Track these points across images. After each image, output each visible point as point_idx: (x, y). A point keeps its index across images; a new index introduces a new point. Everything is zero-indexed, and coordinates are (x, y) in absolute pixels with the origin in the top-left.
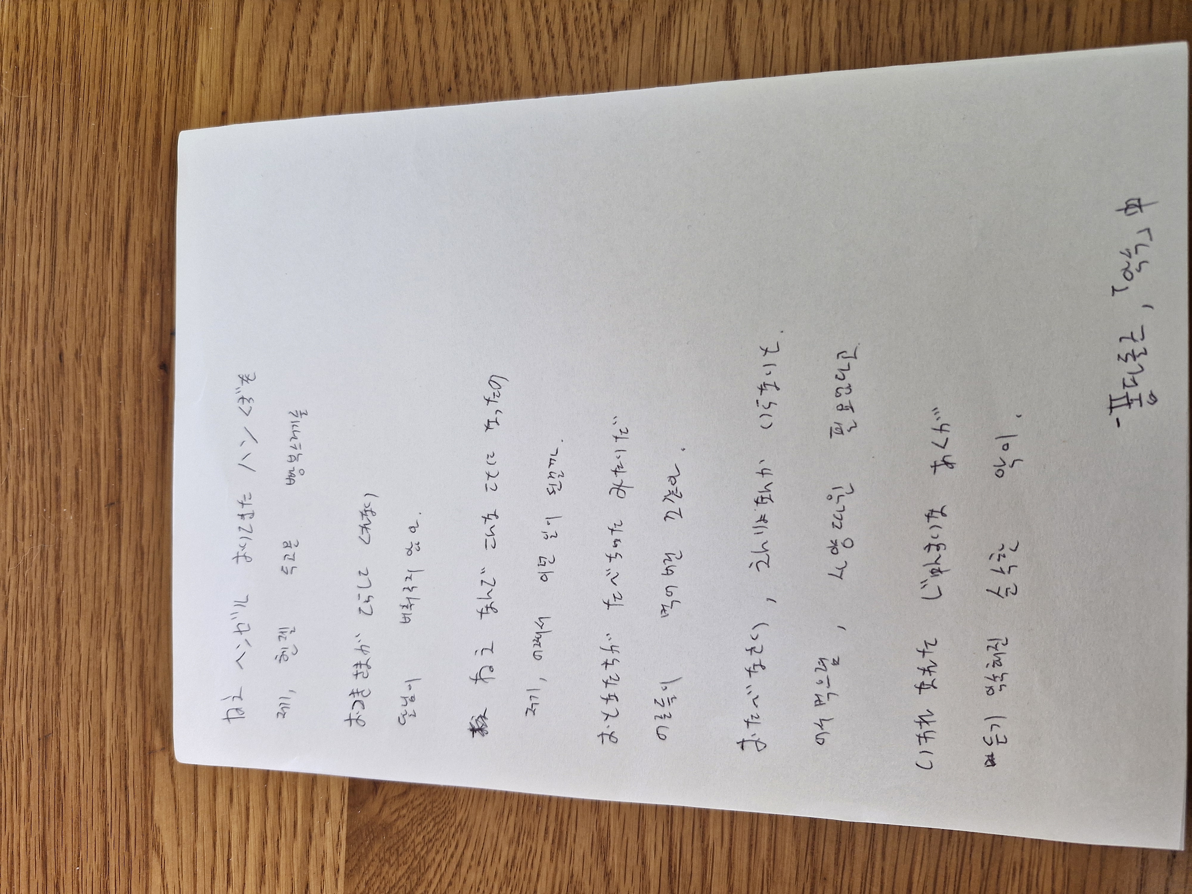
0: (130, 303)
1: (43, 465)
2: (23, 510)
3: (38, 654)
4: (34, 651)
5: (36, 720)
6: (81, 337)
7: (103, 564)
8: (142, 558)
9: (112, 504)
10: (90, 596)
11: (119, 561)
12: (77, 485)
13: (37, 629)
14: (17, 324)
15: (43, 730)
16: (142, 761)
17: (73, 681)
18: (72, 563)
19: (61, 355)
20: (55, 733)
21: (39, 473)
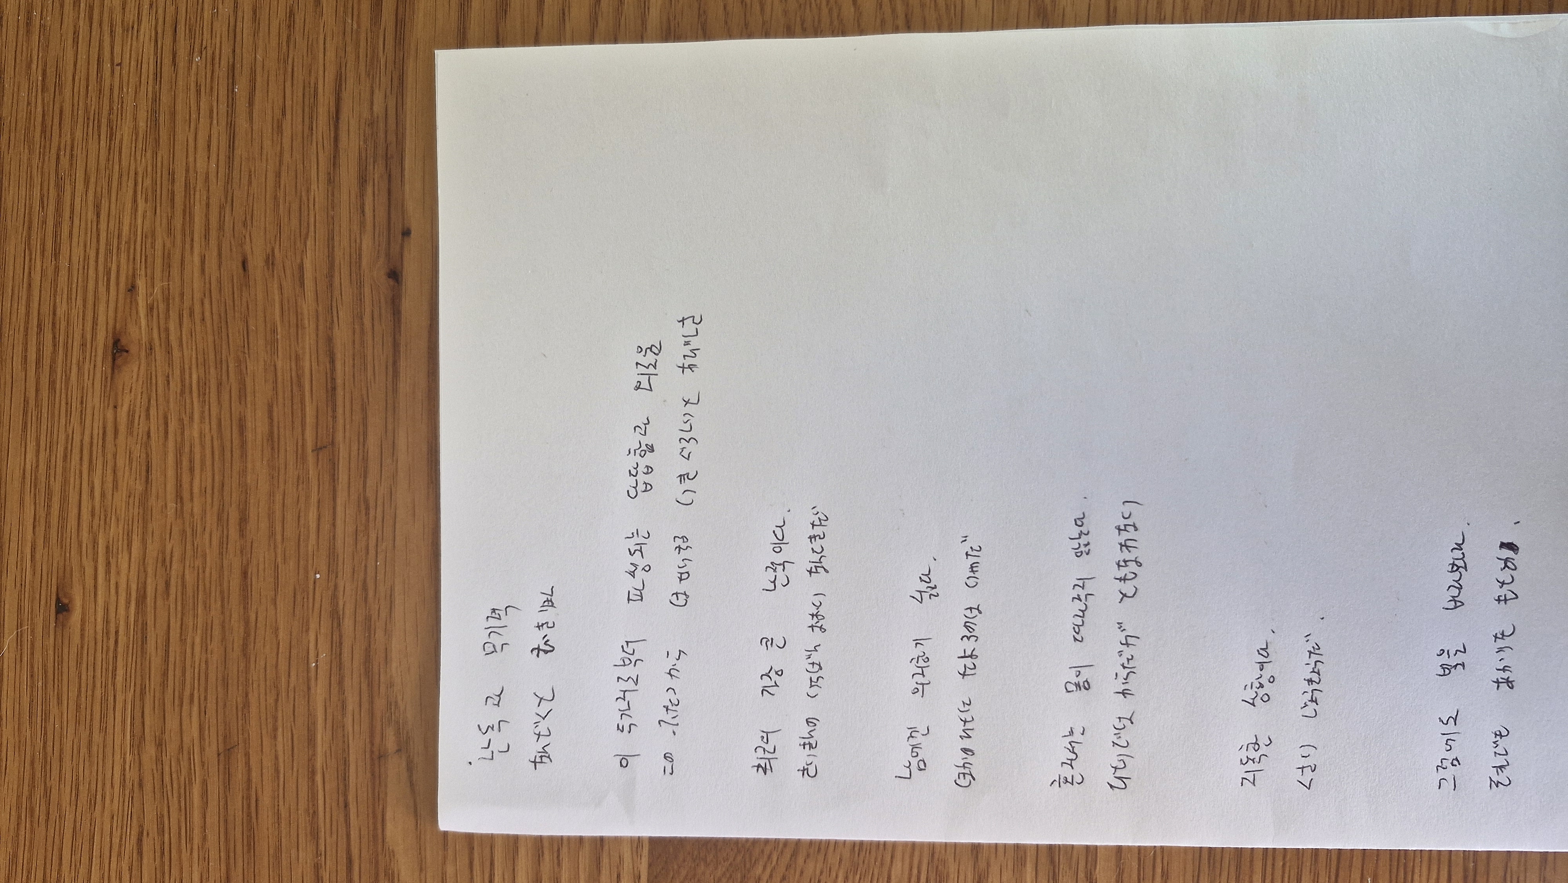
0: (345, 197)
1: (219, 402)
2: (191, 461)
3: (215, 644)
4: (209, 642)
5: (213, 730)
6: (273, 239)
7: (311, 523)
8: (367, 514)
9: (321, 449)
10: (292, 564)
11: (334, 519)
12: (271, 424)
13: (213, 613)
14: (178, 223)
15: (225, 742)
16: (368, 767)
17: (268, 677)
18: (264, 525)
19: (244, 264)
20: (241, 745)
21: (214, 411)
